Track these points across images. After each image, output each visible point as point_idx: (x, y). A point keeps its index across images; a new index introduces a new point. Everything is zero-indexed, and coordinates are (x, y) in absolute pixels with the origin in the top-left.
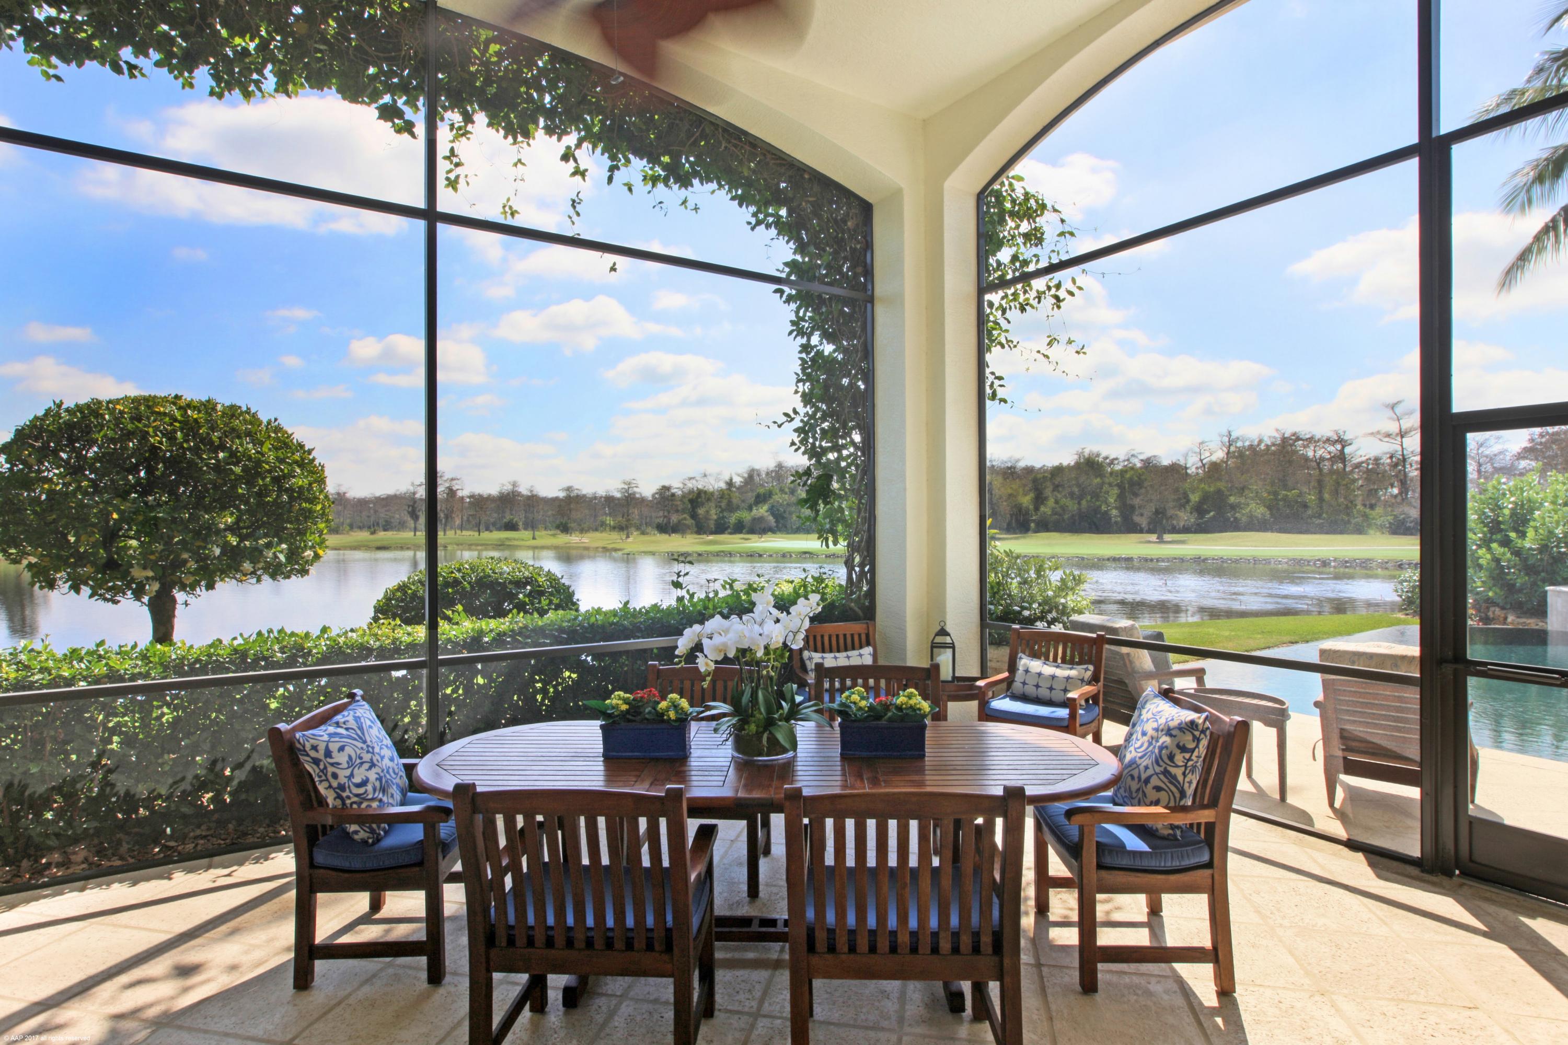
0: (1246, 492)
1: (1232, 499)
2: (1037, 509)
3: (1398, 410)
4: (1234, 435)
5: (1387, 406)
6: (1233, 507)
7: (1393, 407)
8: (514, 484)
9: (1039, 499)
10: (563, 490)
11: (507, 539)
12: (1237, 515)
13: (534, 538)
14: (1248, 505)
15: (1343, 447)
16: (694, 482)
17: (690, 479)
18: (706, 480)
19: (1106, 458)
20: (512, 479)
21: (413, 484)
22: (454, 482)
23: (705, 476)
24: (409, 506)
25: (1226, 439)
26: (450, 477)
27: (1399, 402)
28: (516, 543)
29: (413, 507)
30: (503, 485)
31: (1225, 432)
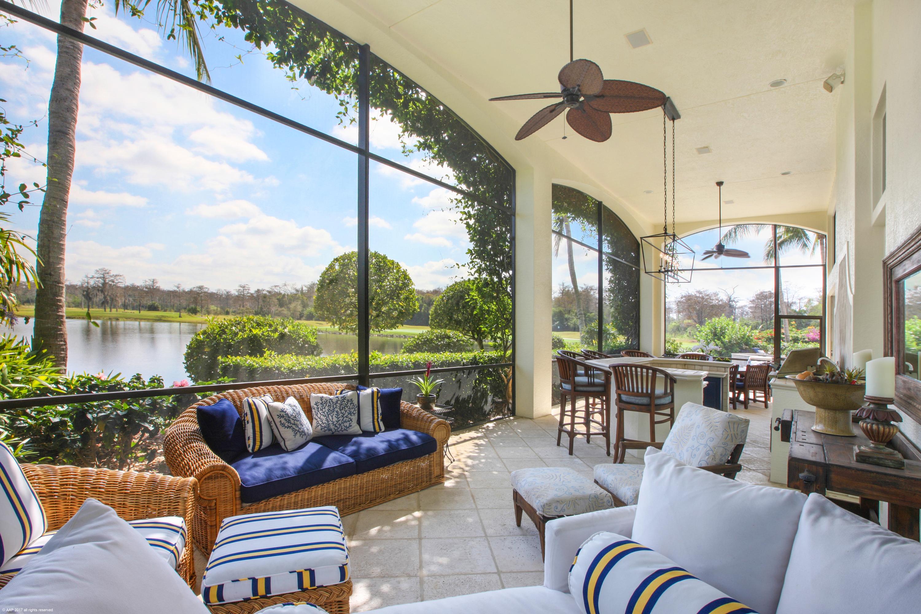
0: (571, 313)
1: (566, 316)
6: (567, 320)
8: (154, 281)
11: (163, 316)
12: (569, 324)
13: (180, 317)
14: (573, 319)
16: (278, 288)
17: (276, 286)
18: (286, 288)
20: (152, 278)
21: (87, 277)
22: (118, 277)
23: (285, 285)
24: (84, 291)
25: (561, 287)
26: (115, 274)
28: (169, 319)
29: (87, 292)
30: (146, 281)
31: (561, 283)
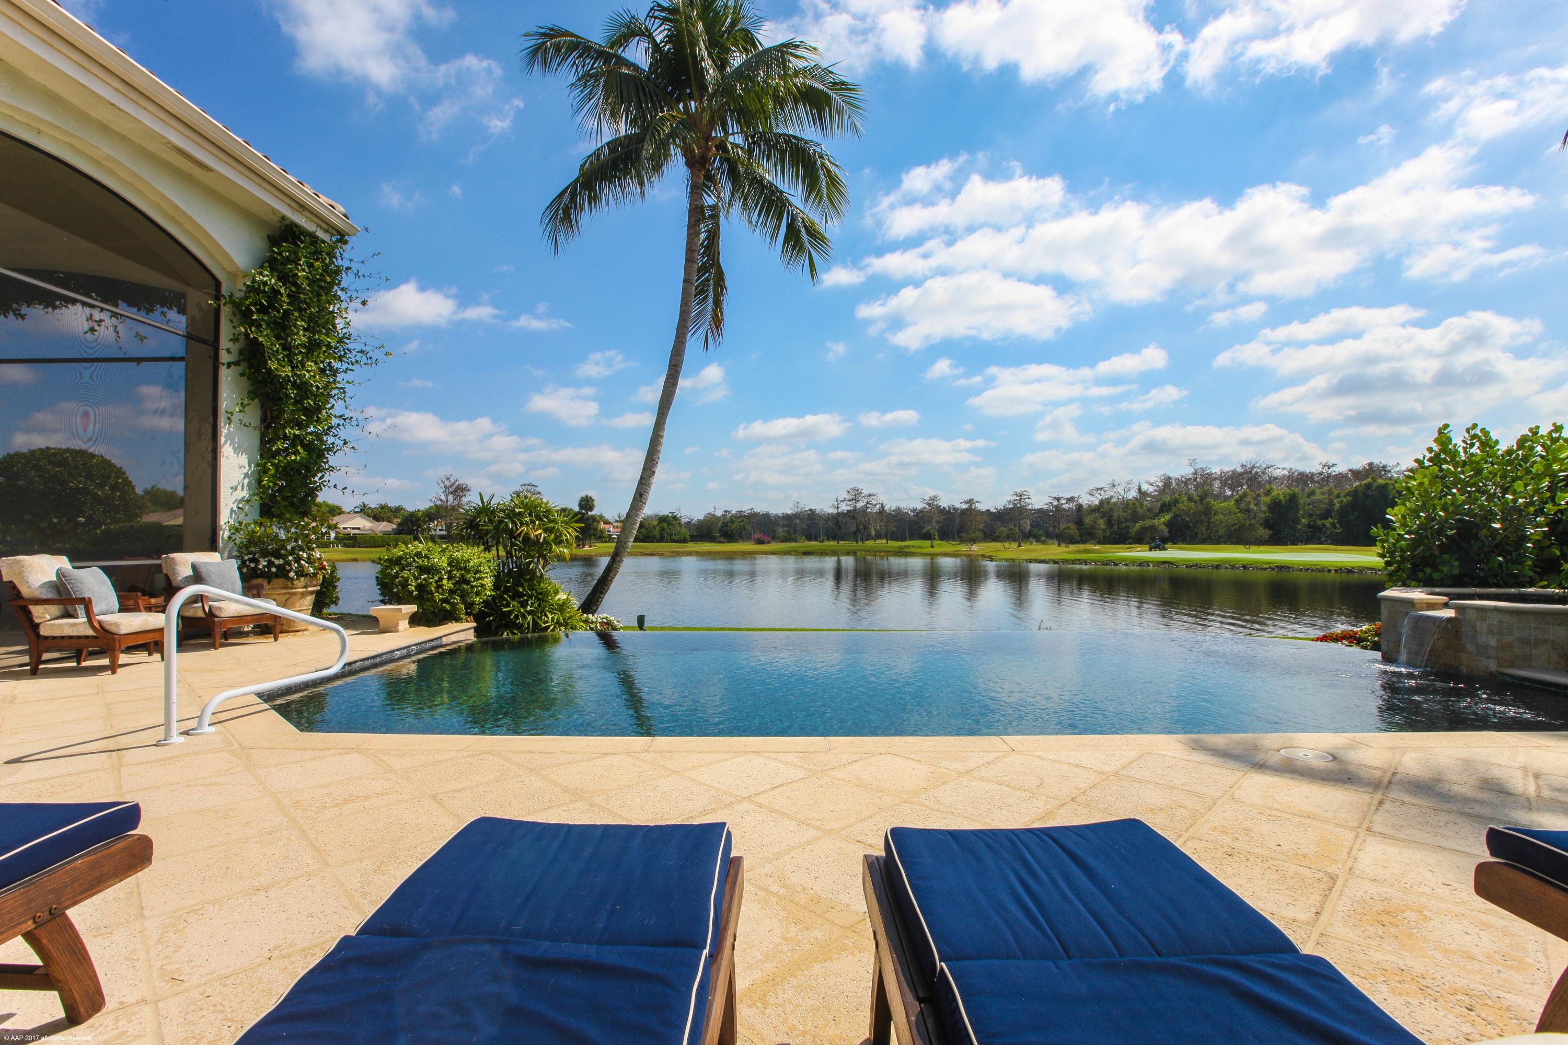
10: (966, 502)
11: (907, 546)
16: (1102, 492)
17: (1098, 489)
23: (1115, 486)
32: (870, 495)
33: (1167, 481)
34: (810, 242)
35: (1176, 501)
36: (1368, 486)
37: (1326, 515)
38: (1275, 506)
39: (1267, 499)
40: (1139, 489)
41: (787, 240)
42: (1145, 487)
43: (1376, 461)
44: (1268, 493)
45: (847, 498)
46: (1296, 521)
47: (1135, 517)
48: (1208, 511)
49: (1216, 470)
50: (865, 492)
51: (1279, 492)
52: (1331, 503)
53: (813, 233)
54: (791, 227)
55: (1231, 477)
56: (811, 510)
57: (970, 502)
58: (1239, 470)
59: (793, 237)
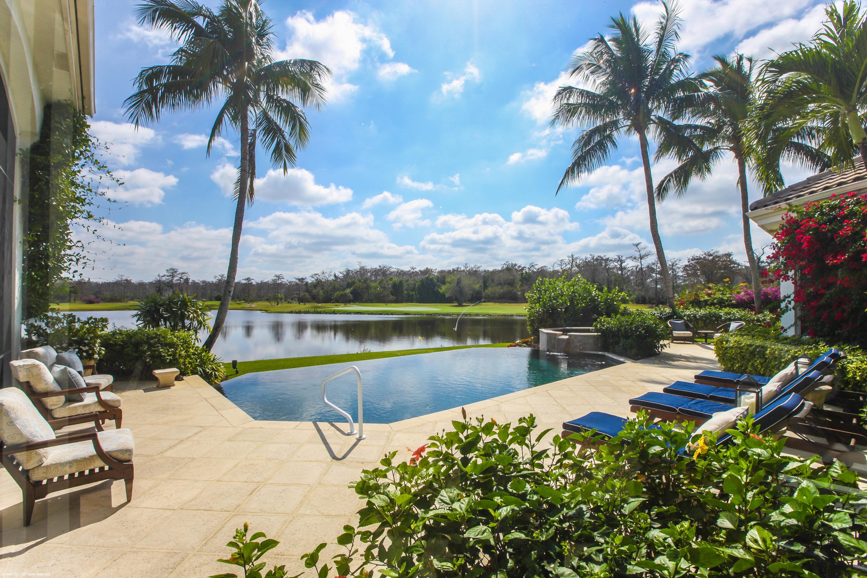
2: (484, 290)
3: (639, 246)
4: (575, 257)
5: (634, 245)
7: (637, 245)
9: (485, 287)
10: (245, 279)
15: (621, 263)
16: (318, 276)
19: (519, 267)
24: (156, 287)
27: (639, 244)
29: (159, 288)
32: (183, 273)
33: (348, 271)
34: (286, 155)
35: (354, 283)
36: (427, 278)
37: (413, 290)
38: (395, 285)
39: (391, 282)
40: (335, 276)
41: (275, 151)
42: (338, 274)
43: (429, 268)
44: (391, 279)
45: (167, 274)
46: (402, 292)
47: (335, 289)
48: (368, 288)
49: (369, 268)
50: (180, 271)
51: (396, 279)
52: (415, 285)
53: (288, 149)
54: (278, 143)
55: (375, 271)
56: (127, 280)
57: (248, 279)
58: (378, 268)
59: (277, 151)
